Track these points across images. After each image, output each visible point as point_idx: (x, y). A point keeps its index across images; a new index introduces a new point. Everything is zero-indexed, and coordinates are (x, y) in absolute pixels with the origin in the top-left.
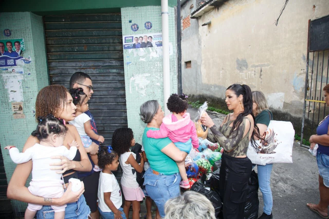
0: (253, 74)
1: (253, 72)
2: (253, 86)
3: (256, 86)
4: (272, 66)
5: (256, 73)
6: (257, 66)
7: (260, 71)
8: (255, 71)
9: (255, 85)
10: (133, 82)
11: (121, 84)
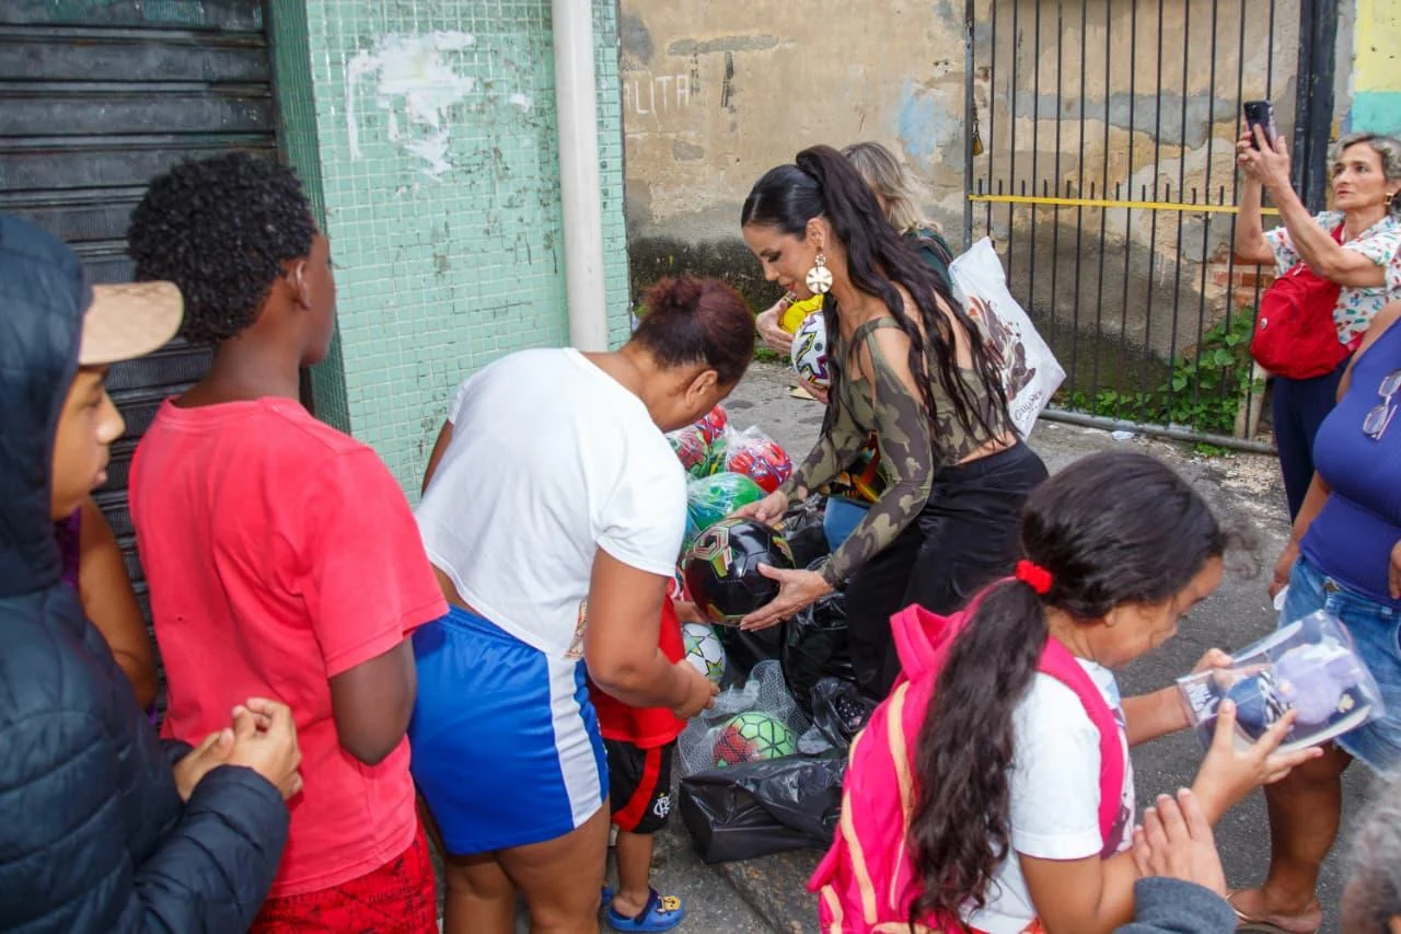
0: (683, 87)
1: (686, 77)
2: (690, 148)
3: (705, 145)
4: (788, 46)
5: (702, 84)
6: (707, 48)
7: (722, 70)
8: (694, 73)
9: (701, 140)
10: (366, 82)
11: (228, 102)
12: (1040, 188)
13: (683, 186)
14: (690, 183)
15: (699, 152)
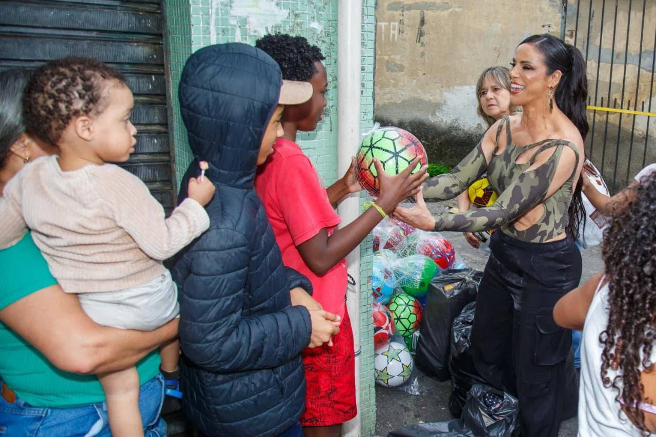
0: (394, 29)
1: (397, 24)
2: (396, 65)
3: (405, 64)
4: (457, 10)
5: (406, 29)
6: (409, 8)
7: (418, 21)
8: (401, 22)
9: (402, 61)
10: (223, 7)
11: (133, 14)
12: (599, 102)
13: (391, 87)
14: (395, 85)
15: (401, 68)
